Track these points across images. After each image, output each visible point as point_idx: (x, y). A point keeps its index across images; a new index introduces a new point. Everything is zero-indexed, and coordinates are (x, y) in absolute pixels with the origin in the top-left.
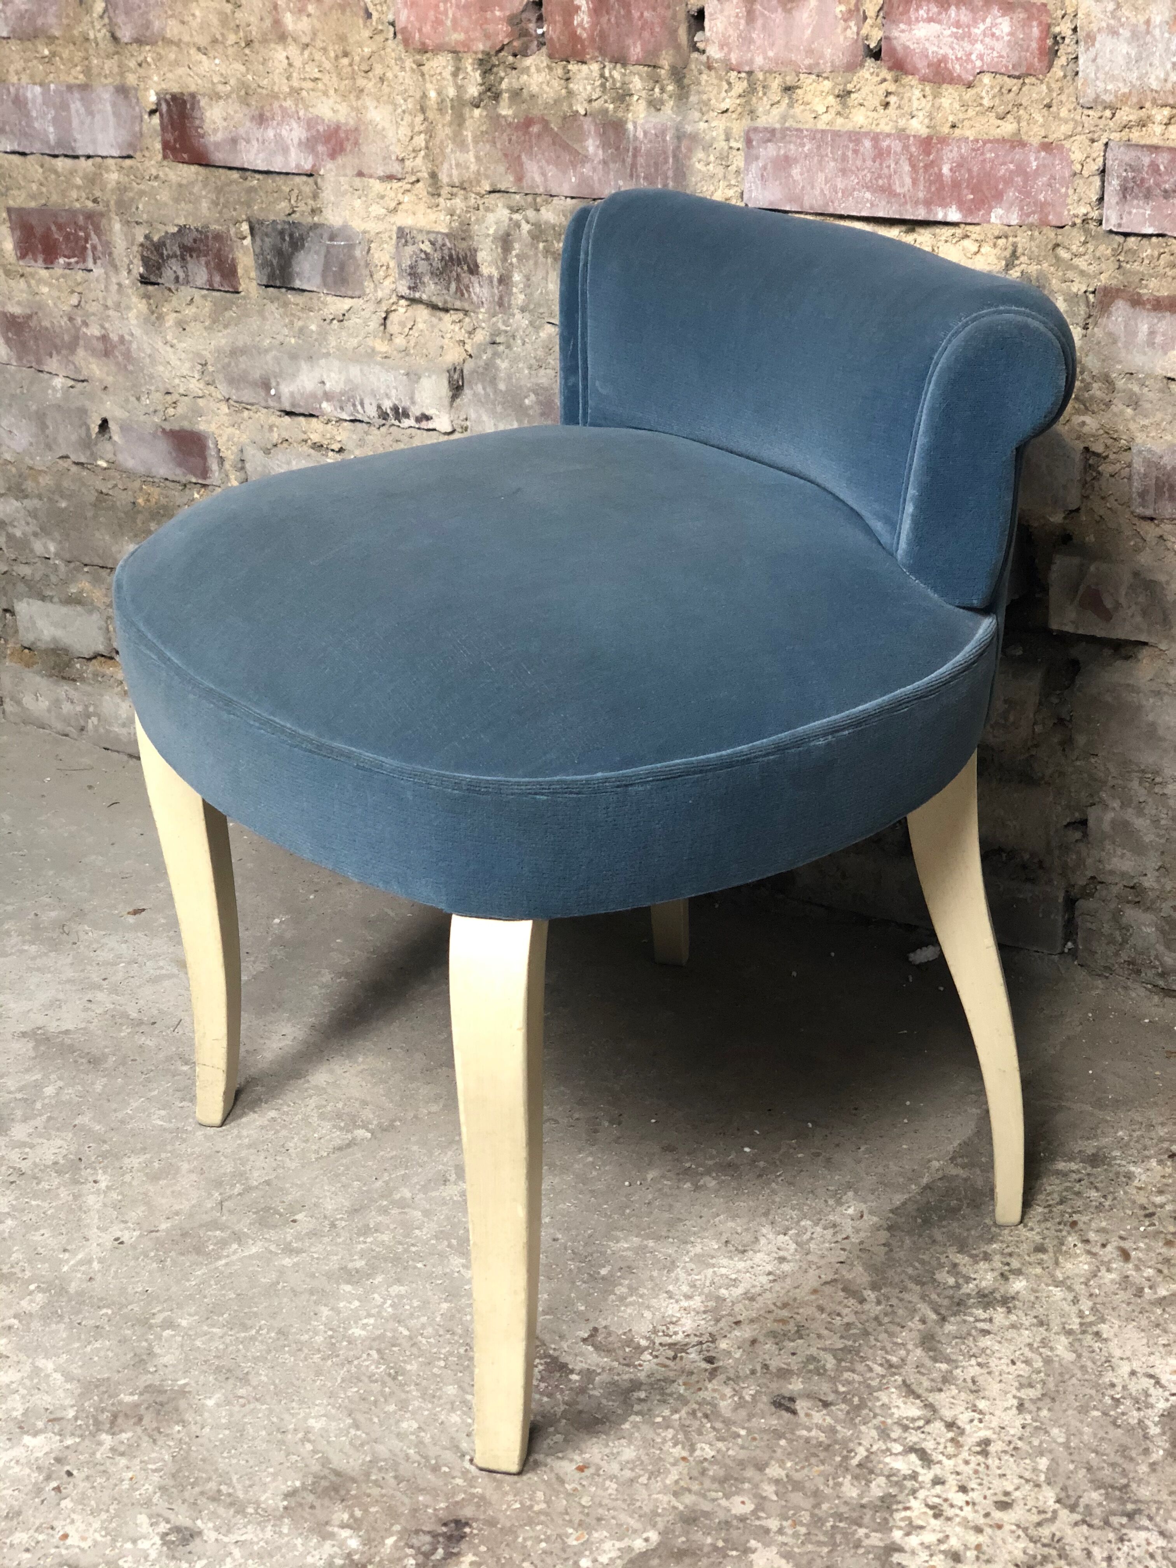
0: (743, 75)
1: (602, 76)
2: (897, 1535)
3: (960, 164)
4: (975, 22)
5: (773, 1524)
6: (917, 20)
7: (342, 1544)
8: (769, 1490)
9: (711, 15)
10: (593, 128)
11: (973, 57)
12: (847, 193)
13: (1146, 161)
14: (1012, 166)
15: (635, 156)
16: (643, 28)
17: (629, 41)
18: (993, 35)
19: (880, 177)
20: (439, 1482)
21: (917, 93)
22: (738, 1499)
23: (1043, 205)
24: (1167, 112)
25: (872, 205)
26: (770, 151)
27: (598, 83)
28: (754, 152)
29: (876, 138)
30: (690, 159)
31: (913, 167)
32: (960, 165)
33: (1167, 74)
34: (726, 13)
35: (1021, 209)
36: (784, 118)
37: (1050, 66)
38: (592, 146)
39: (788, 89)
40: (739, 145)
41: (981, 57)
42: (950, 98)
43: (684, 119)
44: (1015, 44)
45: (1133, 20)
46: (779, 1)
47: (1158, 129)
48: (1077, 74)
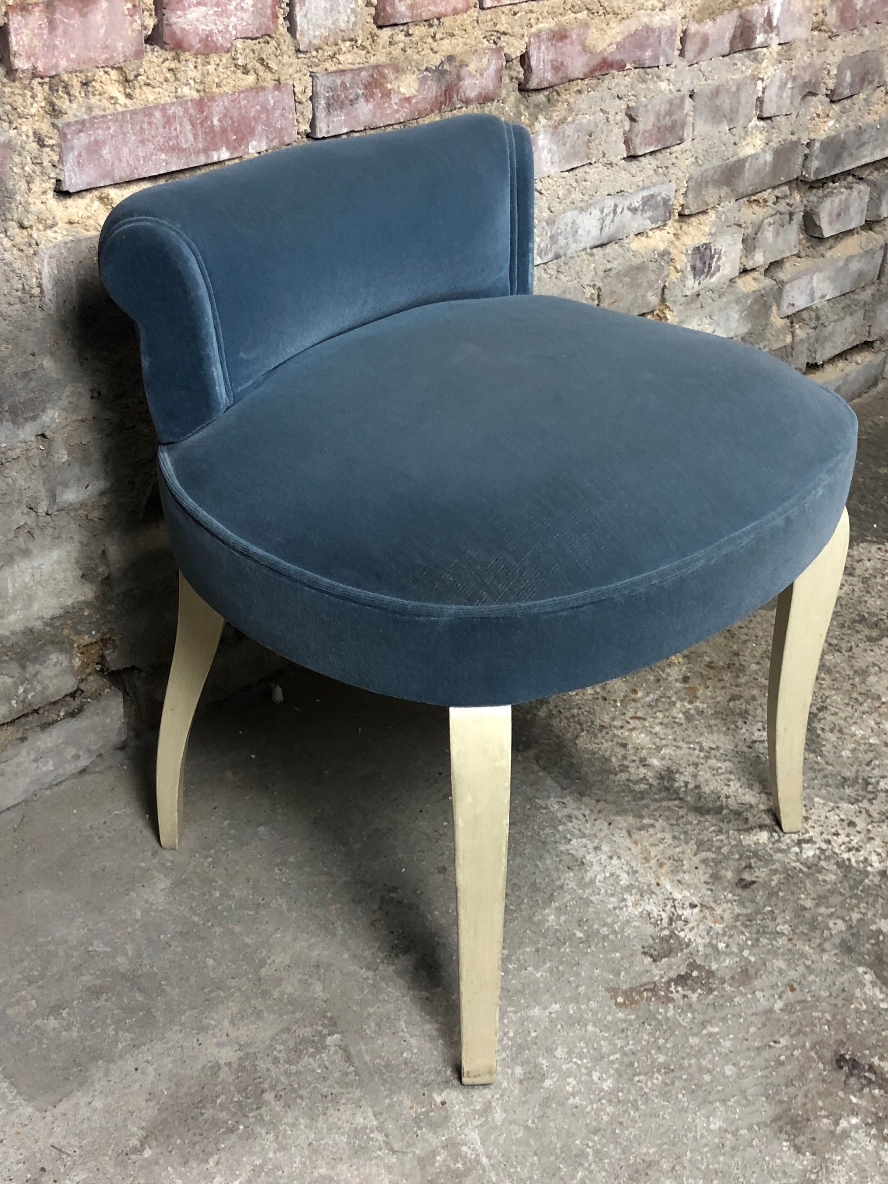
0: (47, 80)
6: (189, 6)
9: (16, 29)
11: (230, 28)
12: (147, 159)
13: (339, 82)
14: (258, 107)
18: (242, 8)
19: (170, 139)
21: (191, 65)
23: (281, 130)
24: (348, 44)
25: (166, 163)
26: (85, 139)
28: (69, 144)
29: (164, 108)
30: (5, 165)
31: (193, 124)
32: (225, 115)
33: (349, 18)
34: (30, 27)
35: (267, 137)
36: (88, 110)
37: (277, 27)
39: (85, 84)
40: (53, 142)
41: (235, 27)
42: (214, 64)
44: (257, 13)
46: (76, 9)
47: (341, 58)
48: (291, 28)
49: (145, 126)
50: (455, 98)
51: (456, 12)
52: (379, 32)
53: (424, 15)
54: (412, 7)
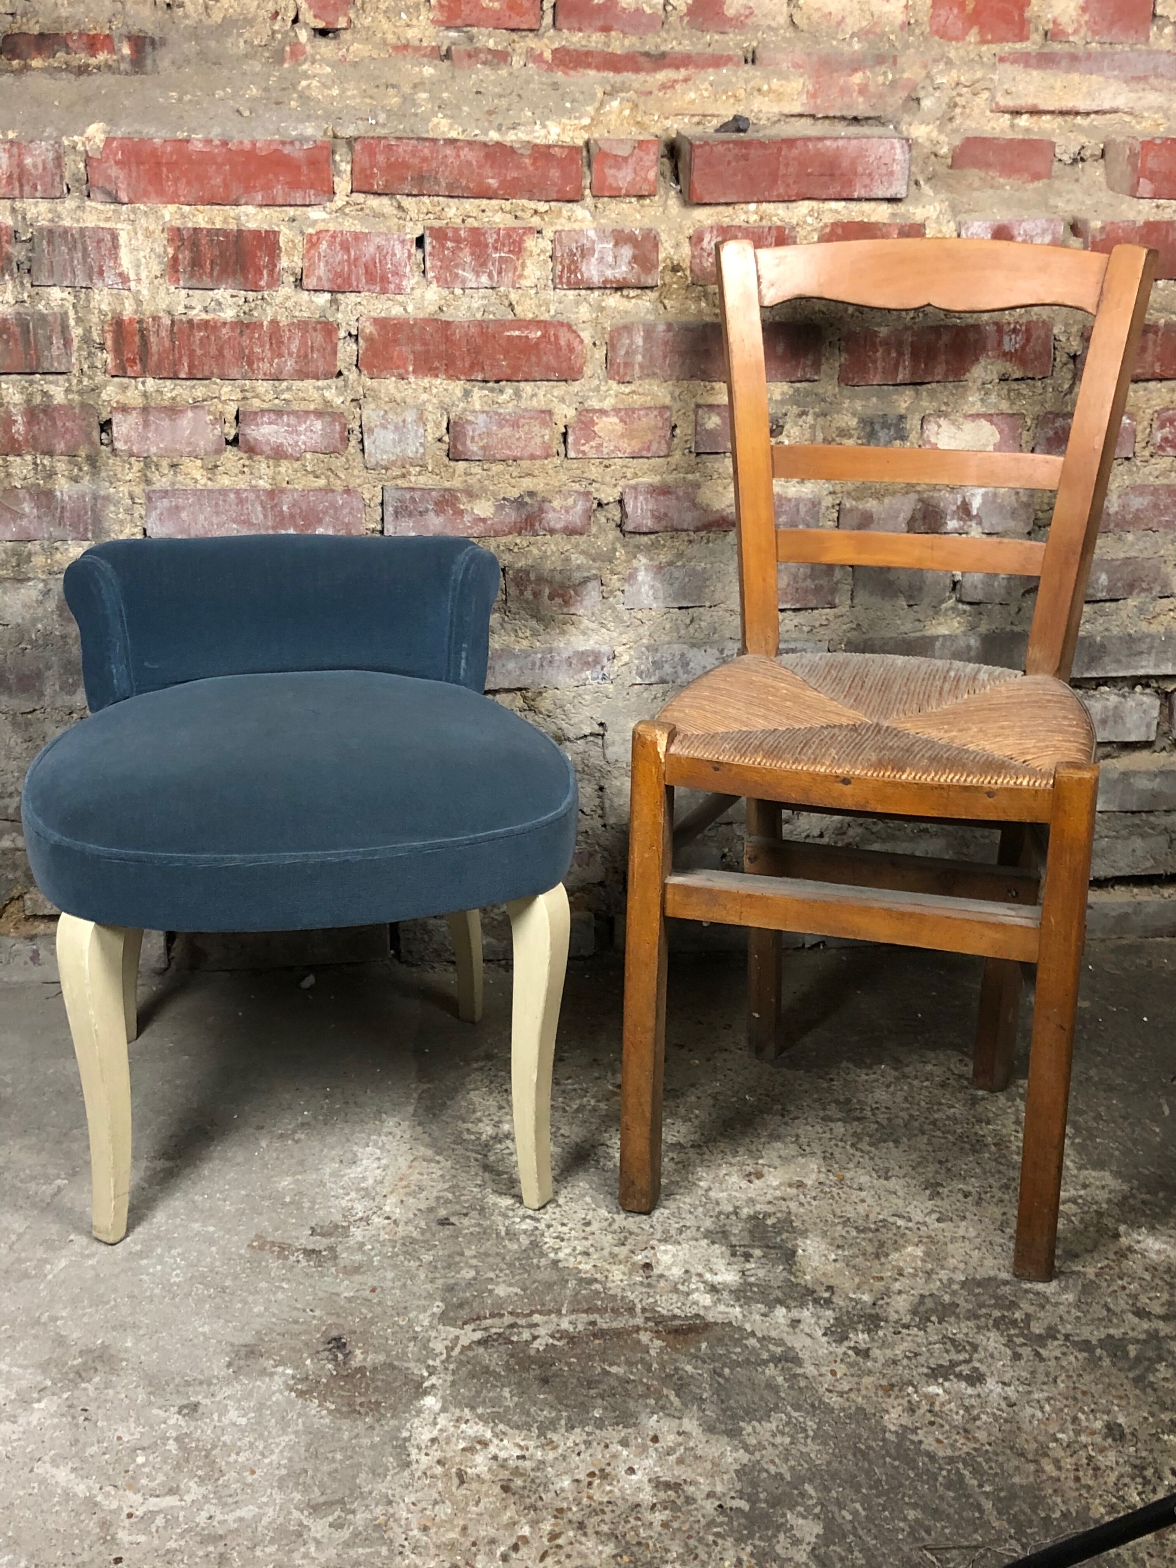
0: (141, 459)
1: (35, 463)
2: (552, 1255)
3: (294, 504)
4: (300, 424)
5: (491, 1275)
6: (262, 423)
7: (283, 1374)
8: (474, 1262)
9: (117, 423)
10: (27, 496)
11: (300, 443)
12: (221, 525)
13: (408, 496)
14: (326, 504)
15: (62, 512)
16: (65, 433)
17: (55, 441)
18: (311, 430)
19: (242, 515)
20: (304, 1327)
21: (264, 465)
22: (463, 1272)
23: (348, 524)
24: (418, 468)
25: (237, 530)
26: (166, 502)
27: (31, 468)
28: (154, 505)
29: (238, 492)
30: (103, 511)
31: (263, 507)
33: (418, 449)
34: (128, 422)
35: (335, 525)
36: (173, 484)
37: (346, 448)
38: (27, 507)
39: (173, 466)
40: (141, 501)
41: (304, 443)
42: (285, 467)
43: (99, 486)
44: (324, 435)
45: (396, 420)
46: (167, 415)
47: (413, 479)
48: (363, 450)
49: (221, 502)
50: (537, 526)
51: (532, 457)
52: (452, 463)
53: (498, 456)
54: (484, 448)
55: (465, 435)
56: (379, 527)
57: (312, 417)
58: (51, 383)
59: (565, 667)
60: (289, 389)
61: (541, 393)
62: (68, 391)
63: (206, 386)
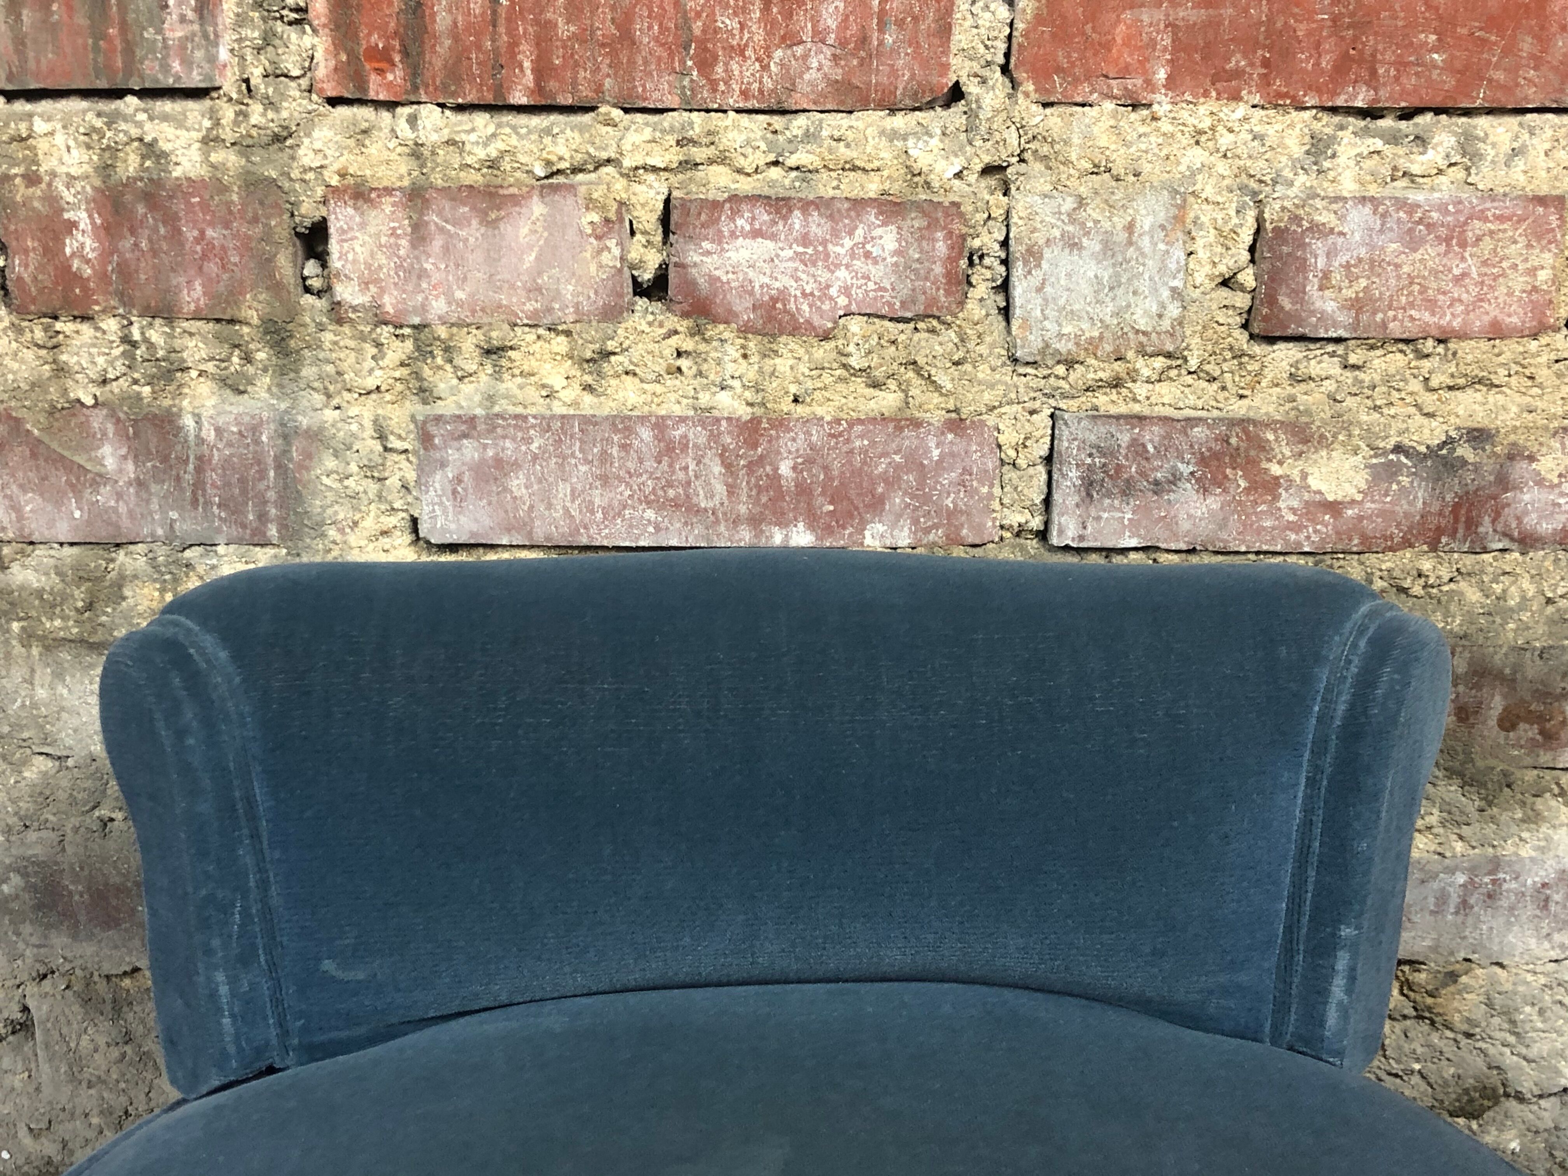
0: (407, 331)
1: (126, 339)
3: (810, 459)
4: (836, 234)
6: (733, 234)
9: (343, 232)
10: (110, 428)
11: (833, 292)
12: (611, 513)
13: (1125, 439)
14: (897, 458)
15: (199, 470)
16: (204, 257)
17: (179, 280)
18: (867, 255)
19: (670, 484)
21: (733, 352)
23: (951, 514)
24: (1159, 362)
25: (658, 528)
26: (468, 452)
27: (117, 352)
28: (437, 455)
29: (660, 425)
30: (308, 469)
31: (728, 466)
32: (809, 461)
33: (1163, 307)
34: (372, 229)
35: (915, 522)
36: (491, 399)
37: (962, 304)
38: (111, 457)
39: (491, 352)
40: (406, 445)
41: (846, 291)
42: (790, 357)
43: (295, 404)
44: (903, 268)
45: (1106, 225)
46: (473, 208)
47: (1141, 390)
48: (1006, 312)
49: (615, 451)
50: (1486, 527)
52: (1258, 349)
53: (1395, 329)
54: (1357, 305)
55: (1303, 267)
56: (1036, 523)
57: (872, 216)
58: (165, 118)
59: (1531, 910)
60: (809, 137)
61: (1539, 144)
62: (210, 141)
63: (582, 129)
